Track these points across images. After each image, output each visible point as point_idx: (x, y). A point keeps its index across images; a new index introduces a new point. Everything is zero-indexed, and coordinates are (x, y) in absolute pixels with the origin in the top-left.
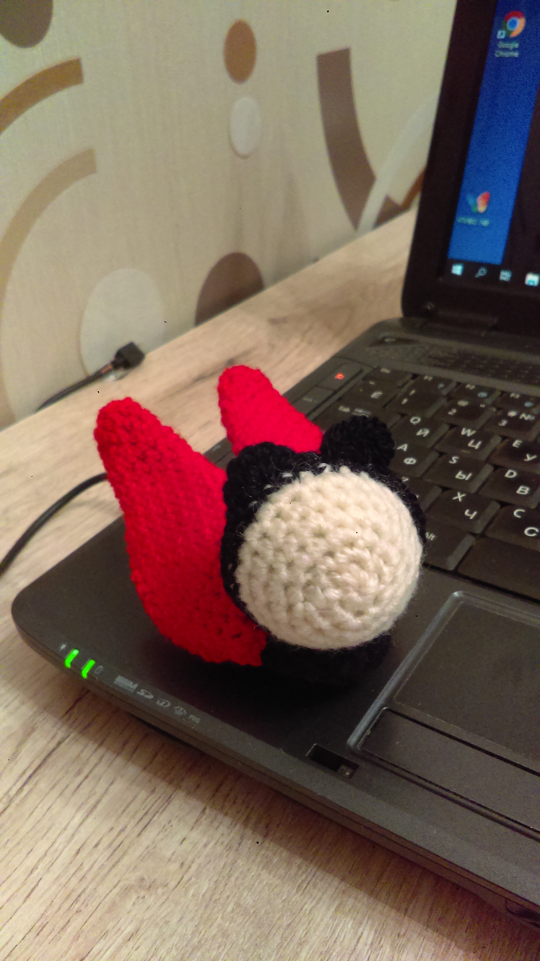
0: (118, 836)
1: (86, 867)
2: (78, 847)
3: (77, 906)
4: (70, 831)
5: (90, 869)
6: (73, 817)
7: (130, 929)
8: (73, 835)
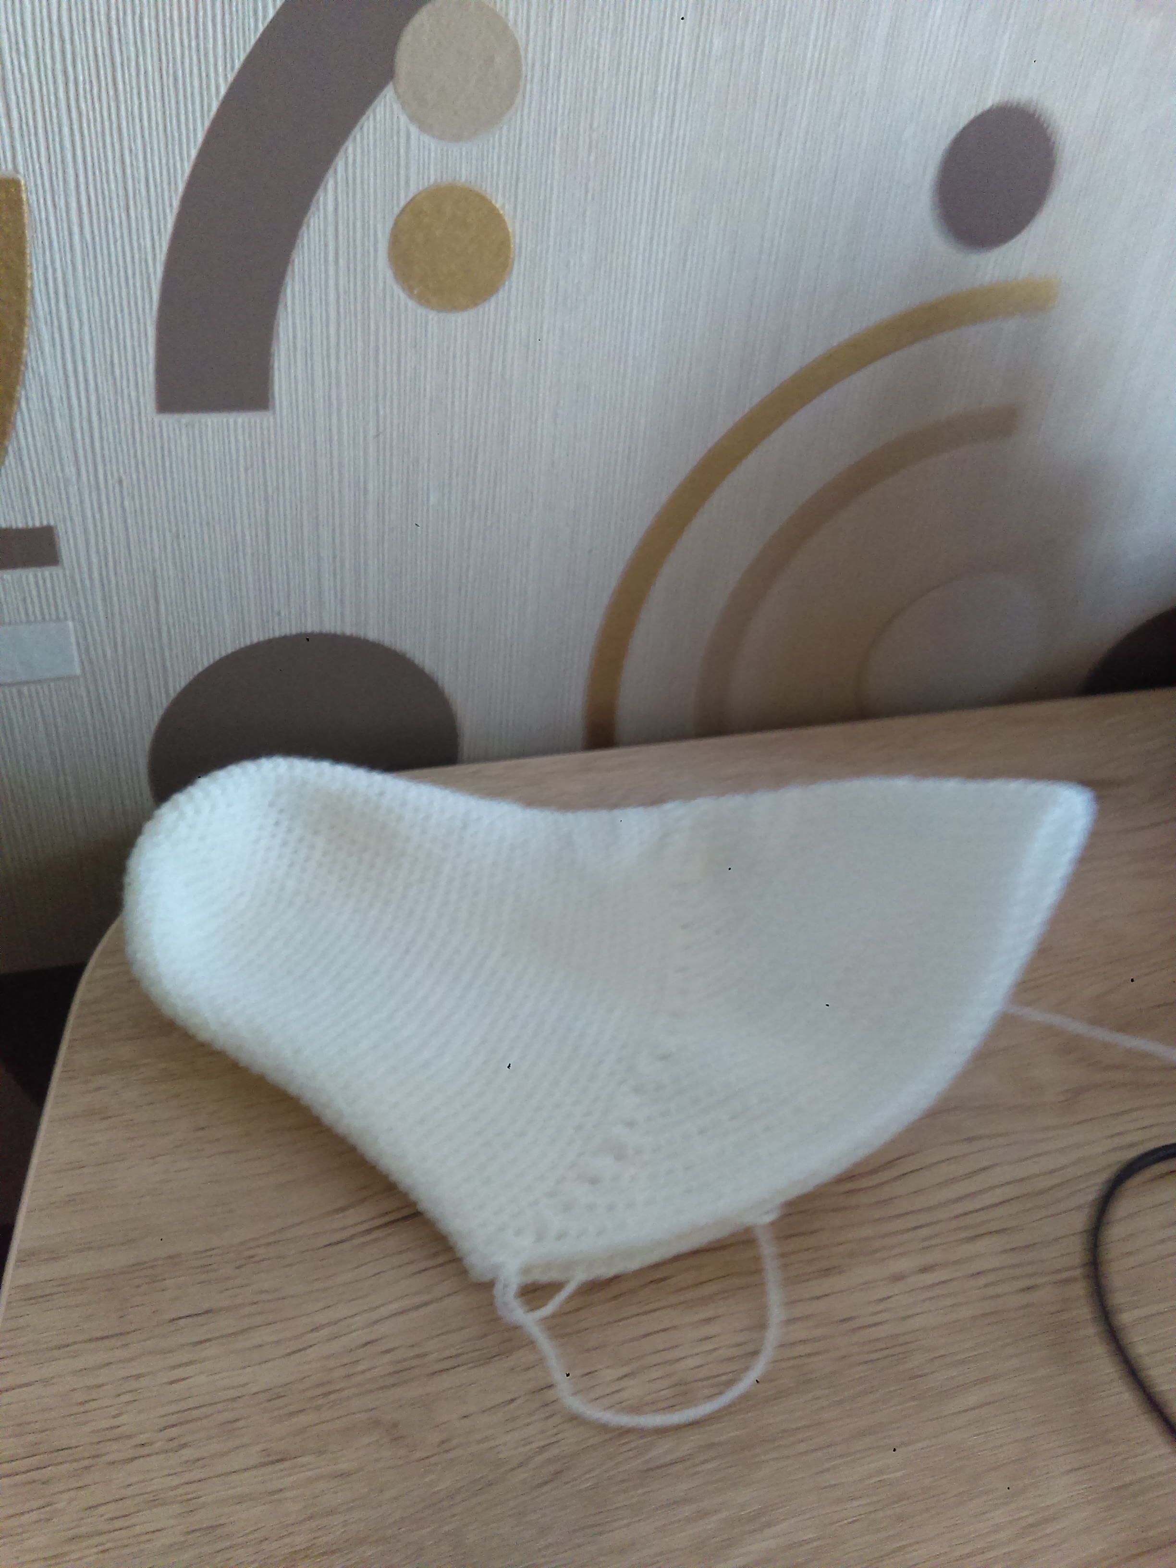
0: (413, 1358)
1: (360, 1368)
2: (369, 1339)
3: (320, 1402)
4: (375, 1315)
5: (363, 1372)
6: (391, 1302)
7: (344, 1466)
8: (376, 1322)
